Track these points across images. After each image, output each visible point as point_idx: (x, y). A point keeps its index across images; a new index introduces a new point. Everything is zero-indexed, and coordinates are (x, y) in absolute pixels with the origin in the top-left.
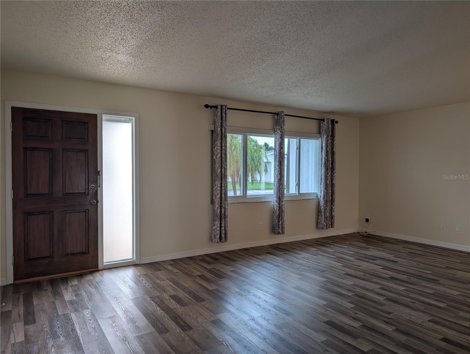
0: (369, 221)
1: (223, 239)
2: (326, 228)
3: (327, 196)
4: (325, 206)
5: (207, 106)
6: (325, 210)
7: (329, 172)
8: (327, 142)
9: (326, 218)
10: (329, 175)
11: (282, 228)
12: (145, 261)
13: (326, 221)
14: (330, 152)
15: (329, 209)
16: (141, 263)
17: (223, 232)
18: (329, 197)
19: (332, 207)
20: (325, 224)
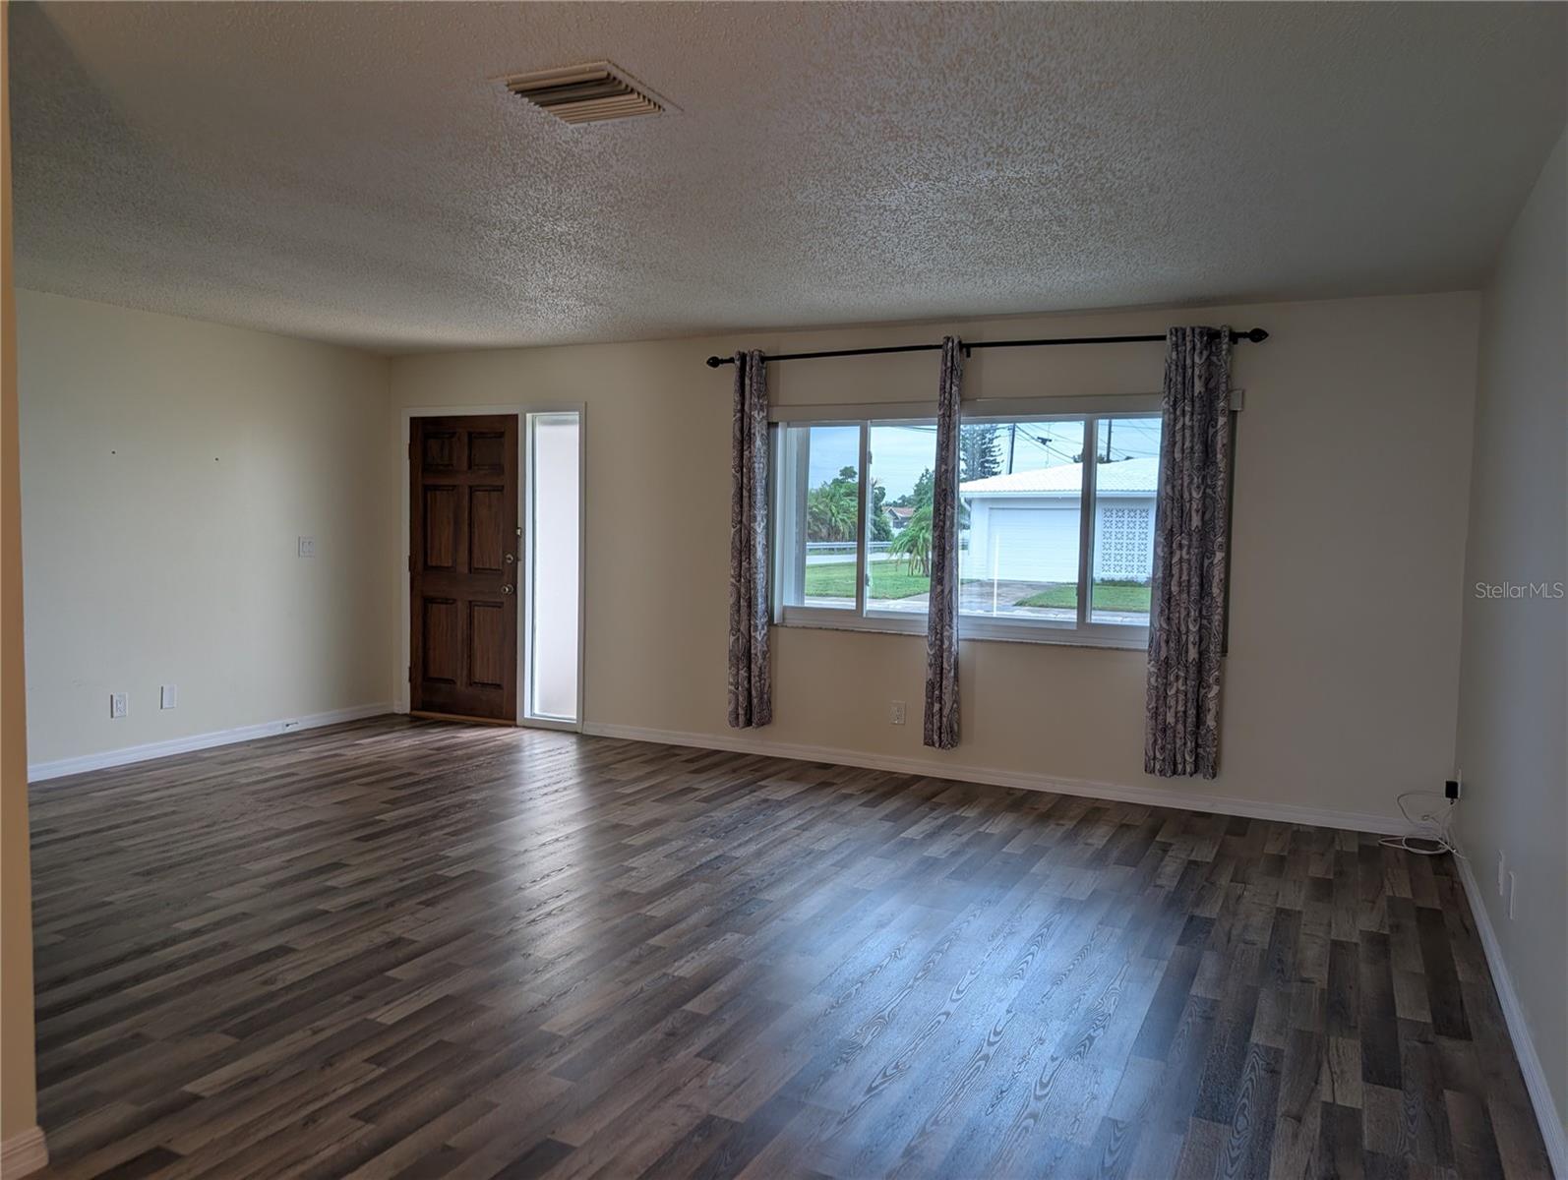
0: (1458, 795)
1: (757, 719)
4: (1157, 681)
5: (714, 362)
6: (1160, 696)
7: (1181, 546)
8: (1174, 426)
9: (1164, 731)
10: (1181, 560)
11: (940, 728)
12: (592, 730)
13: (1159, 741)
14: (1187, 463)
15: (1181, 697)
16: (584, 733)
17: (741, 699)
18: (1182, 649)
19: (1205, 696)
20: (1158, 755)
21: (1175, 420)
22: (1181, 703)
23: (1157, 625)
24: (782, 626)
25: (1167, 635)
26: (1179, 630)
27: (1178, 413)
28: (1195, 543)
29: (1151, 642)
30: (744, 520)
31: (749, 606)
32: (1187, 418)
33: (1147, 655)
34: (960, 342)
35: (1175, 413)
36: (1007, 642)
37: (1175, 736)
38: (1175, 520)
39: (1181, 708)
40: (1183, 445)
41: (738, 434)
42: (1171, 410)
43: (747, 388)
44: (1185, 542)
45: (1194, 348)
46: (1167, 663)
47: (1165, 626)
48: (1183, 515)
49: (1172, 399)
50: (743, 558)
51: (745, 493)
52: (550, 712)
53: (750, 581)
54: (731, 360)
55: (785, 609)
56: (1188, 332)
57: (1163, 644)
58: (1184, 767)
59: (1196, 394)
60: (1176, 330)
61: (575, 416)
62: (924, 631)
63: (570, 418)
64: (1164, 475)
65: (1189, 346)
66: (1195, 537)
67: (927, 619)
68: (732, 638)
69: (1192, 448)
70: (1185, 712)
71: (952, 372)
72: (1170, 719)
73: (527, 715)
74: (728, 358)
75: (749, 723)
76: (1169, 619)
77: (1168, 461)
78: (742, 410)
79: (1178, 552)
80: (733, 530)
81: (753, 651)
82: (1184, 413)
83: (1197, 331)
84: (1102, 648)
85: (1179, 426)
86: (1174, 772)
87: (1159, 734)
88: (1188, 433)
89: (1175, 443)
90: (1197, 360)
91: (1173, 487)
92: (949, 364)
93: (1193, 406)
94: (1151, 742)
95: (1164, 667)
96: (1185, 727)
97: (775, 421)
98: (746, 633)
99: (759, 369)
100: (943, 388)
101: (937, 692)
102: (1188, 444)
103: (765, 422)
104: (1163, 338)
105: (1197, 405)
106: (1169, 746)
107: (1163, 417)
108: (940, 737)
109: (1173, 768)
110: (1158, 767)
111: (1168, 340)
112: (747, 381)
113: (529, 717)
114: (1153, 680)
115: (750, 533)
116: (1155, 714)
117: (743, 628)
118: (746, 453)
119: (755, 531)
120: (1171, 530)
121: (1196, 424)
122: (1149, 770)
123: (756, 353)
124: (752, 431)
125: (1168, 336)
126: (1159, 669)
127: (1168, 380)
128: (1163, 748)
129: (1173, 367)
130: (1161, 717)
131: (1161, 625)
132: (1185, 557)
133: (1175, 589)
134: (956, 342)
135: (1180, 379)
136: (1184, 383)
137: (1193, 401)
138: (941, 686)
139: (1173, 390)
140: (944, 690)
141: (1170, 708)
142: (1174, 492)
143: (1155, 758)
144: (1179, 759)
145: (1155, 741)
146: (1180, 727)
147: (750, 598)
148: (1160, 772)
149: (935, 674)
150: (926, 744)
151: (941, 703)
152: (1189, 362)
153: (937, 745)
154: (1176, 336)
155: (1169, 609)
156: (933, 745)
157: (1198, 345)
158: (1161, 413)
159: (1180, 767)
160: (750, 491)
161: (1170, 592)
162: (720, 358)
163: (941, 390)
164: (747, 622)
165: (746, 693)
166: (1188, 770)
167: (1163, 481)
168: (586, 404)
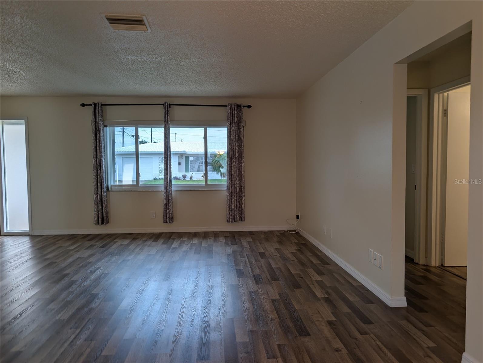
0: (300, 218)
1: (105, 222)
2: (232, 222)
3: (231, 187)
4: (229, 198)
5: (83, 105)
6: (230, 201)
7: (234, 162)
8: (231, 130)
9: (232, 211)
10: (234, 165)
11: (169, 217)
12: (36, 233)
13: (231, 213)
14: (234, 140)
15: (236, 201)
16: (33, 234)
17: (99, 216)
18: (235, 189)
19: (241, 200)
20: (230, 217)
21: (231, 128)
22: (236, 203)
23: (228, 183)
24: (111, 191)
25: (231, 185)
26: (234, 183)
27: (232, 126)
28: (237, 161)
29: (227, 187)
30: (98, 157)
31: (101, 185)
32: (234, 128)
33: (226, 191)
34: (169, 104)
35: (231, 126)
36: (186, 191)
37: (234, 212)
38: (232, 155)
39: (236, 204)
40: (233, 135)
41: (94, 129)
42: (230, 125)
43: (97, 114)
44: (235, 160)
45: (234, 109)
46: (231, 193)
47: (231, 183)
48: (234, 154)
49: (230, 122)
50: (98, 170)
51: (98, 148)
52: (14, 229)
53: (101, 177)
54: (91, 105)
55: (111, 186)
56: (233, 105)
57: (230, 188)
58: (237, 219)
59: (236, 122)
60: (230, 104)
61: (23, 122)
62: (163, 189)
63: (22, 122)
64: (228, 143)
65: (233, 108)
66: (237, 159)
67: (163, 186)
68: (95, 196)
69: (235, 135)
70: (237, 205)
71: (167, 112)
72: (233, 207)
73: (5, 231)
74: (89, 104)
75: (103, 223)
76: (231, 181)
77: (229, 139)
78: (96, 121)
79: (233, 163)
80: (94, 160)
81: (103, 200)
82: (233, 126)
83: (235, 105)
84: (213, 190)
85: (232, 130)
86: (235, 221)
87: (230, 212)
88: (234, 131)
89: (231, 134)
90: (235, 112)
91: (231, 146)
92: (167, 110)
93: (235, 125)
94: (228, 214)
95: (231, 194)
96: (237, 209)
97: (106, 125)
98: (100, 194)
99: (101, 108)
100: (165, 117)
101: (168, 207)
102: (234, 135)
103: (103, 125)
104: (227, 106)
105: (236, 124)
106: (233, 214)
107: (228, 127)
108: (169, 220)
109: (234, 220)
110: (230, 220)
111: (228, 107)
112: (97, 112)
113: (6, 232)
114: (228, 197)
115: (100, 161)
116: (229, 206)
117: (99, 192)
118: (98, 135)
119: (102, 160)
120: (231, 158)
121: (236, 129)
122: (228, 221)
123: (100, 103)
124: (100, 128)
125: (228, 106)
126: (230, 194)
127: (228, 118)
128: (232, 215)
129: (230, 114)
130: (231, 207)
131: (229, 183)
132: (235, 164)
133: (233, 173)
134: (168, 104)
135: (231, 117)
136: (233, 118)
137: (235, 123)
138: (169, 205)
139: (230, 120)
140: (170, 206)
141: (233, 204)
142: (231, 147)
143: (229, 218)
144: (236, 218)
145: (229, 214)
146: (236, 209)
147: (101, 182)
148: (231, 221)
149: (166, 201)
150: (164, 222)
151: (169, 210)
152: (233, 113)
153: (168, 222)
154: (230, 106)
155: (231, 178)
156: (167, 222)
157: (236, 109)
158: (227, 126)
159: (236, 219)
160: (100, 147)
161: (232, 174)
162: (85, 104)
163: (164, 117)
164: (101, 191)
165: (101, 214)
166: (238, 220)
167: (228, 145)
168: (28, 117)
